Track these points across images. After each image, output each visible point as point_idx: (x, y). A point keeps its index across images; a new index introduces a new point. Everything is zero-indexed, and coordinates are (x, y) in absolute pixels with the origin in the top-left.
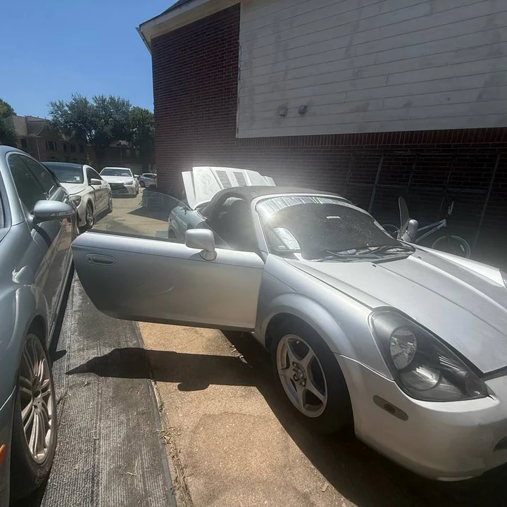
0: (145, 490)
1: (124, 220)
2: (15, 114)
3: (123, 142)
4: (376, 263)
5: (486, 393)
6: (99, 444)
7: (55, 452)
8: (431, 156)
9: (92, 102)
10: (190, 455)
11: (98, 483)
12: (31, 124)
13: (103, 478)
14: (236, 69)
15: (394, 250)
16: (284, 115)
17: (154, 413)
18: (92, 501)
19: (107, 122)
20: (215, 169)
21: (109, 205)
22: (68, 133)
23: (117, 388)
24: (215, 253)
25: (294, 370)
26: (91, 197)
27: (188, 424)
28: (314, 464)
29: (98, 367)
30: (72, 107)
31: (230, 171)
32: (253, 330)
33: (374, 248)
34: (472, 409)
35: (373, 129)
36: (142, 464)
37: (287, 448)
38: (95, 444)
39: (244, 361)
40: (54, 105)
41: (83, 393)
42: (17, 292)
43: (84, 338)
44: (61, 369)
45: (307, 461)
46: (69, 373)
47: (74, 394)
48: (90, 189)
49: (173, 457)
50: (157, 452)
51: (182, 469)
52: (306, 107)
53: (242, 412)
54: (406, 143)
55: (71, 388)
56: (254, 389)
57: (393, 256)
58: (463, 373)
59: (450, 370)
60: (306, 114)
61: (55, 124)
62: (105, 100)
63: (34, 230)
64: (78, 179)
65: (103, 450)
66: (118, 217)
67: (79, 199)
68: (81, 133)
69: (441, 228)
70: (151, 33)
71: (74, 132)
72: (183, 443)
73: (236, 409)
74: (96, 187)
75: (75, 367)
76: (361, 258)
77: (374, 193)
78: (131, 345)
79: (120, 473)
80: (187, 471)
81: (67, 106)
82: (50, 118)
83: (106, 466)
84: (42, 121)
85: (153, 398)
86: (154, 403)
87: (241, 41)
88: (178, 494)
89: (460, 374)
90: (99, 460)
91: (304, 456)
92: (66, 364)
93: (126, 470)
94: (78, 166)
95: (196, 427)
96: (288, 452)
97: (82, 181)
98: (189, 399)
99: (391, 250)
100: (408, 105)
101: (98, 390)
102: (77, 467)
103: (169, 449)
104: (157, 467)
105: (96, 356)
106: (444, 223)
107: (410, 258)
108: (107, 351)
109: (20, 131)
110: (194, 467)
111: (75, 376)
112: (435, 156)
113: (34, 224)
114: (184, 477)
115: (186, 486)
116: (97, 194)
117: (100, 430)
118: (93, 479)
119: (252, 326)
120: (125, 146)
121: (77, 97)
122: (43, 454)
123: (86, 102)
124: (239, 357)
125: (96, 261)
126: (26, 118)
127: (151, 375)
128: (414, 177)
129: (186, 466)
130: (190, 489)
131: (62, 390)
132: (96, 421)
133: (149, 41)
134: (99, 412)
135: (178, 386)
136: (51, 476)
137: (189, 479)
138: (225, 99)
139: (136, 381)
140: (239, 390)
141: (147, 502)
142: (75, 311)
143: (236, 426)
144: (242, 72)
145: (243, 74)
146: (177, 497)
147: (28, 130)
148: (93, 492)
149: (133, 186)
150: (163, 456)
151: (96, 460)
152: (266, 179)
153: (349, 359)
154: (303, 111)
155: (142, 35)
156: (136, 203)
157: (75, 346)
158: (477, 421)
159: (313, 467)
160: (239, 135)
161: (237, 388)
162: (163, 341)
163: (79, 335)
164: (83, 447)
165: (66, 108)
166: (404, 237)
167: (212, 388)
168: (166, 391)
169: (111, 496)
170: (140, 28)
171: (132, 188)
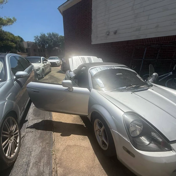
0: (43, 171)
1: (54, 75)
2: (24, 41)
3: (57, 48)
4: (133, 92)
5: (170, 149)
6: (32, 153)
7: (18, 154)
8: (167, 46)
9: (47, 35)
10: (60, 159)
11: (29, 166)
12: (29, 44)
13: (31, 165)
14: (91, 19)
15: (143, 86)
16: (108, 35)
17: (51, 143)
18: (26, 172)
19: (51, 41)
20: (80, 57)
21: (50, 70)
22: (40, 46)
23: (41, 134)
24: (73, 89)
25: (99, 132)
26: (44, 68)
27: (62, 148)
28: (103, 168)
29: (36, 126)
30: (41, 37)
31: (86, 57)
32: (87, 116)
33: (134, 86)
34: (162, 156)
35: (142, 37)
36: (44, 161)
37: (95, 160)
38: (31, 153)
39: (85, 126)
40: (35, 37)
41: (30, 135)
42: (6, 103)
43: (34, 116)
44: (25, 126)
45: (101, 166)
46: (27, 128)
47: (28, 135)
48: (43, 65)
49: (54, 160)
50: (50, 158)
51: (56, 164)
52: (116, 31)
53: (81, 145)
54: (156, 42)
55: (27, 133)
56: (87, 137)
57: (142, 89)
58: (161, 140)
59: (155, 138)
60: (116, 34)
61: (36, 43)
62: (51, 34)
63: (15, 81)
64: (39, 61)
65: (33, 155)
66: (53, 74)
67: (39, 68)
68: (43, 46)
69: (170, 75)
70: (63, 9)
71: (41, 46)
72: (58, 155)
73: (78, 144)
74: (45, 64)
75: (30, 126)
76: (128, 90)
77: (142, 62)
78: (48, 119)
79: (36, 164)
80: (58, 165)
81: (39, 37)
82: (34, 41)
83: (33, 161)
84: (32, 42)
85: (52, 138)
86: (52, 140)
87: (93, 9)
88: (54, 173)
89: (159, 141)
90: (31, 158)
91: (100, 164)
92: (27, 125)
93: (38, 163)
94: (39, 57)
95: (64, 150)
96: (94, 162)
97: (41, 62)
98: (64, 139)
99: (142, 86)
100: (157, 27)
101: (35, 134)
102: (24, 160)
103: (54, 157)
104: (49, 163)
105: (37, 122)
106: (171, 73)
107: (149, 90)
108: (40, 121)
109: (26, 46)
110: (61, 164)
111: (29, 129)
112: (168, 46)
113: (16, 80)
114: (57, 167)
115: (57, 171)
116: (46, 66)
117: (33, 148)
118: (28, 165)
119: (87, 114)
120: (57, 49)
121: (42, 34)
122: (13, 155)
123: (45, 35)
124: (83, 125)
125: (34, 91)
126: (27, 42)
127: (53, 130)
128: (159, 55)
129: (58, 163)
130: (58, 172)
131: (24, 134)
132: (33, 145)
133: (62, 12)
134: (34, 142)
135: (61, 134)
136: (16, 162)
137: (58, 168)
138: (87, 30)
139: (48, 132)
140: (81, 137)
141: (43, 175)
142: (33, 106)
143: (78, 150)
144: (93, 20)
145: (93, 21)
146: (53, 174)
147: (28, 46)
148: (27, 169)
149: (59, 63)
150: (51, 159)
151: (30, 159)
152: (99, 59)
153: (115, 131)
154: (115, 33)
155: (59, 10)
156: (59, 68)
157: (31, 119)
158: (164, 161)
159: (102, 168)
160: (93, 43)
161: (81, 136)
162: (59, 118)
163: (33, 115)
164: (27, 154)
165: (39, 38)
166: (150, 80)
167: (72, 135)
168: (56, 136)
169: (32, 171)
170: (59, 9)
171: (58, 64)
